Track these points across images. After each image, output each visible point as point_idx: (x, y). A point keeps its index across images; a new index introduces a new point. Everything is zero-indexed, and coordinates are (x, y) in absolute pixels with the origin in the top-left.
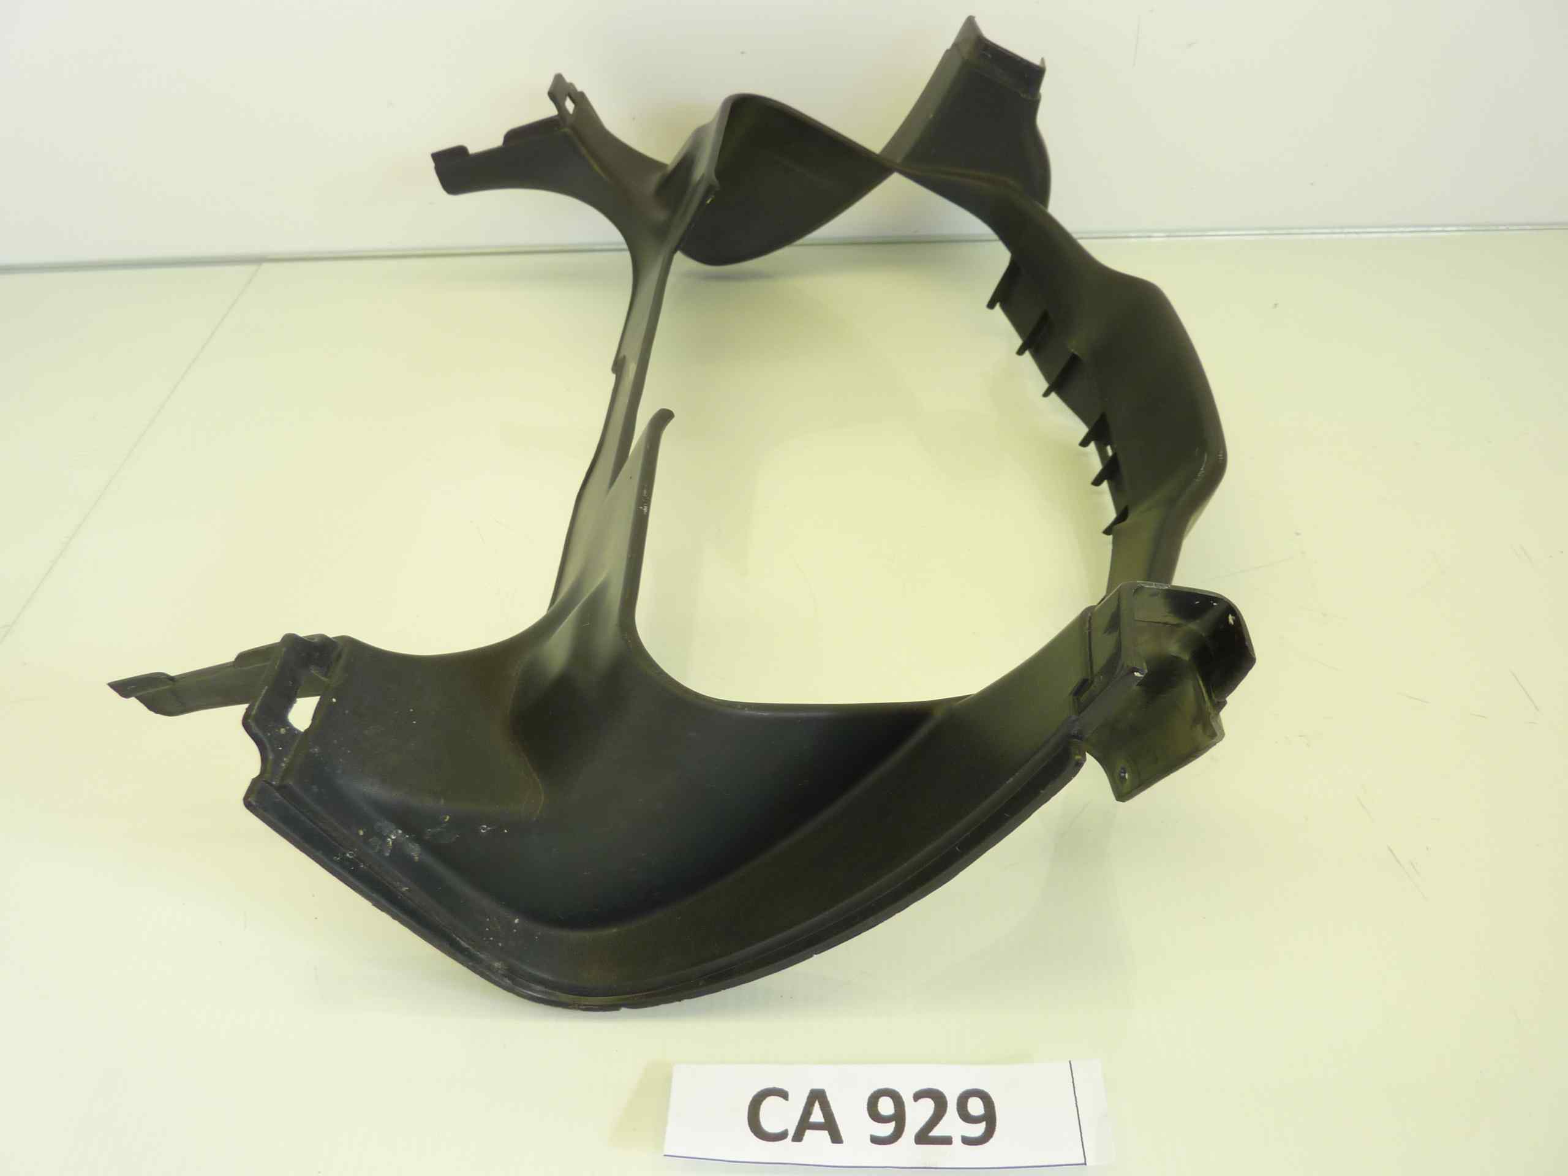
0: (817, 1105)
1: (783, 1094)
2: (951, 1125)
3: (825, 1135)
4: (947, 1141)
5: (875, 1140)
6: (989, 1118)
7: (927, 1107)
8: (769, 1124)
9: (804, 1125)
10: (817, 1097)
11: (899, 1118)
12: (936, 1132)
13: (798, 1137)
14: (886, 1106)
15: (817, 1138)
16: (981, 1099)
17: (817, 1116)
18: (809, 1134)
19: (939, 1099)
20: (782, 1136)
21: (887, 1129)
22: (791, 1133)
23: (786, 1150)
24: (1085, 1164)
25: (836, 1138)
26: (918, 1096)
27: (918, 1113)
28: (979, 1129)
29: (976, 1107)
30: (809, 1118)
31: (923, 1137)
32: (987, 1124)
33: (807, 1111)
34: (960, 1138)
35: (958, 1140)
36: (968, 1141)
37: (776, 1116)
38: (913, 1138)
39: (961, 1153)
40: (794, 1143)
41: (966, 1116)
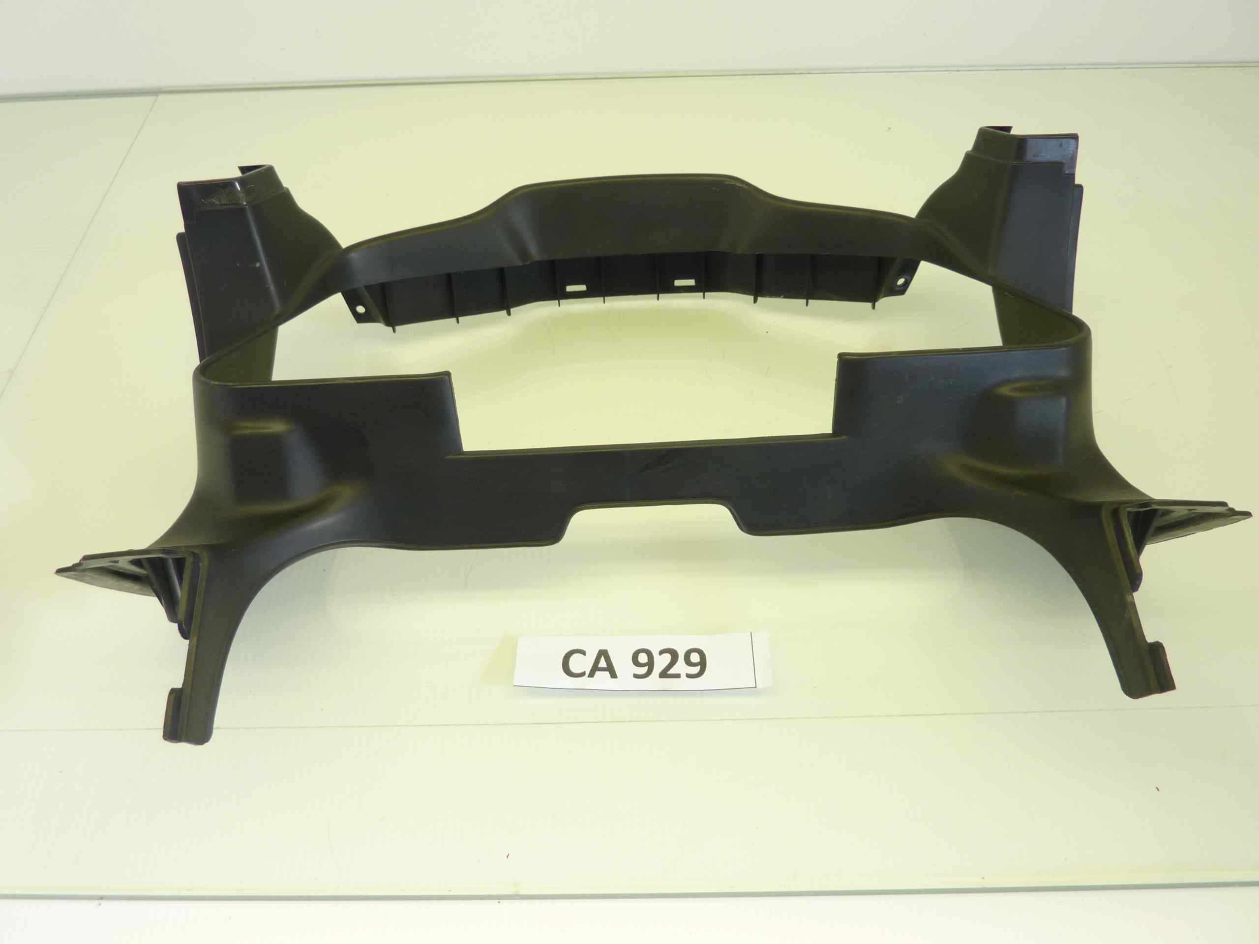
0: (603, 659)
1: (583, 653)
2: (680, 667)
3: (607, 674)
4: (678, 676)
5: (635, 676)
6: (703, 664)
7: (667, 658)
8: (575, 668)
9: (595, 668)
10: (603, 653)
11: (650, 664)
12: (671, 672)
13: (592, 675)
14: (643, 658)
15: (602, 677)
16: (699, 653)
17: (603, 663)
18: (598, 674)
19: (674, 654)
20: (582, 674)
21: (643, 670)
22: (587, 673)
23: (584, 682)
24: (756, 687)
25: (613, 675)
26: (662, 652)
27: (662, 662)
28: (696, 670)
29: (695, 657)
30: (598, 665)
31: (664, 674)
32: (701, 667)
33: (597, 661)
34: (685, 675)
35: (683, 676)
36: (689, 676)
37: (578, 664)
38: (658, 675)
39: (684, 683)
40: (589, 678)
41: (688, 663)
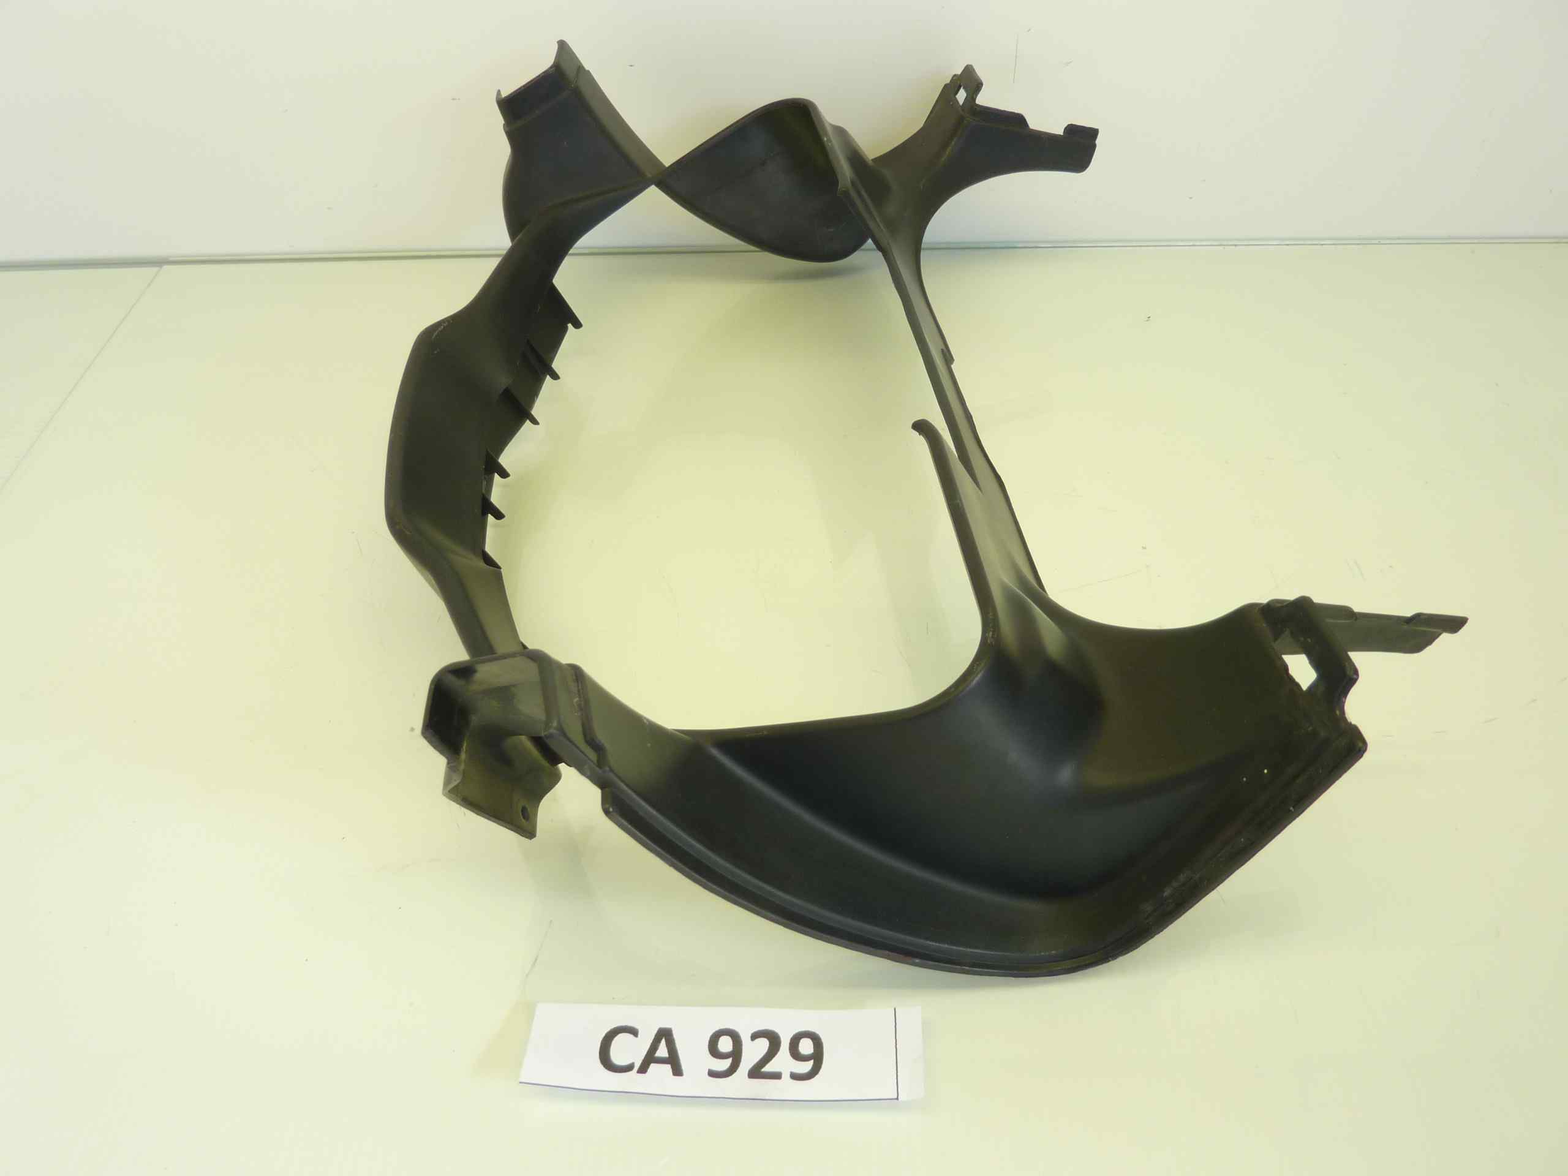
0: (663, 1042)
1: (634, 1032)
2: (783, 1062)
3: (668, 1068)
4: (777, 1076)
5: (713, 1074)
6: (817, 1057)
7: (763, 1044)
8: (618, 1056)
9: (650, 1059)
10: (665, 1035)
11: (736, 1055)
12: (768, 1068)
13: (643, 1069)
14: (725, 1045)
15: (660, 1071)
16: (812, 1039)
17: (662, 1051)
18: (653, 1067)
19: (774, 1039)
20: (629, 1068)
21: (724, 1065)
22: (637, 1066)
23: (631, 1081)
24: (897, 1099)
25: (677, 1071)
26: (755, 1036)
27: (753, 1052)
28: (806, 1067)
29: (806, 1047)
30: (655, 1053)
31: (756, 1073)
32: (814, 1062)
33: (654, 1046)
34: (789, 1074)
35: (786, 1076)
36: (795, 1077)
37: (625, 1050)
38: (747, 1073)
39: (786, 1088)
40: (638, 1075)
41: (795, 1054)
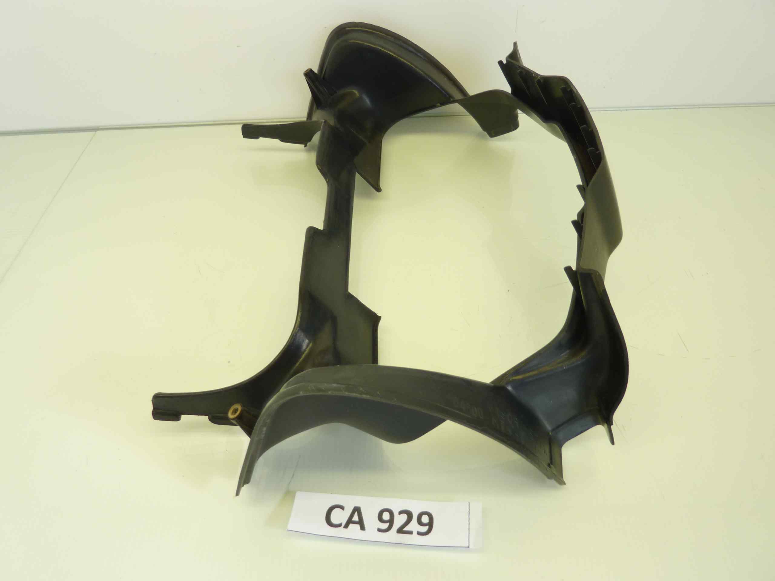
0: (356, 514)
1: (342, 508)
2: (413, 526)
3: (358, 526)
4: (410, 533)
5: (380, 530)
6: (430, 525)
7: (404, 517)
9: (350, 521)
10: (357, 510)
11: (391, 522)
12: (406, 529)
13: (346, 526)
14: (386, 516)
15: (354, 528)
16: (428, 516)
17: (356, 518)
18: (351, 525)
19: (410, 515)
20: (339, 526)
21: (385, 526)
22: (343, 525)
23: (340, 532)
24: (469, 547)
25: (363, 528)
26: (400, 513)
27: (400, 520)
28: (425, 529)
29: (425, 519)
30: (352, 518)
31: (400, 531)
33: (352, 516)
35: (415, 533)
36: (419, 534)
37: (338, 517)
38: (396, 530)
39: (415, 539)
40: (344, 529)
41: (420, 523)
